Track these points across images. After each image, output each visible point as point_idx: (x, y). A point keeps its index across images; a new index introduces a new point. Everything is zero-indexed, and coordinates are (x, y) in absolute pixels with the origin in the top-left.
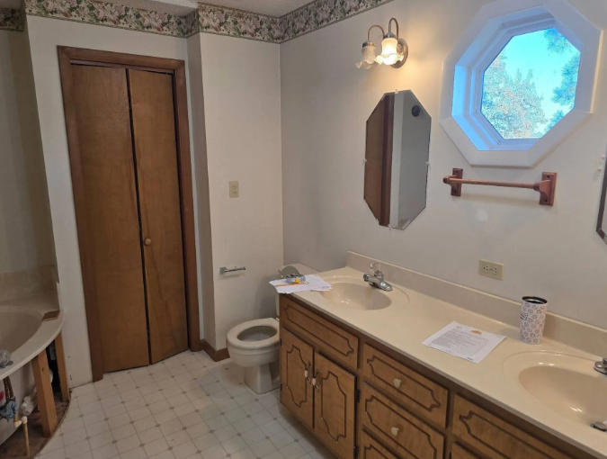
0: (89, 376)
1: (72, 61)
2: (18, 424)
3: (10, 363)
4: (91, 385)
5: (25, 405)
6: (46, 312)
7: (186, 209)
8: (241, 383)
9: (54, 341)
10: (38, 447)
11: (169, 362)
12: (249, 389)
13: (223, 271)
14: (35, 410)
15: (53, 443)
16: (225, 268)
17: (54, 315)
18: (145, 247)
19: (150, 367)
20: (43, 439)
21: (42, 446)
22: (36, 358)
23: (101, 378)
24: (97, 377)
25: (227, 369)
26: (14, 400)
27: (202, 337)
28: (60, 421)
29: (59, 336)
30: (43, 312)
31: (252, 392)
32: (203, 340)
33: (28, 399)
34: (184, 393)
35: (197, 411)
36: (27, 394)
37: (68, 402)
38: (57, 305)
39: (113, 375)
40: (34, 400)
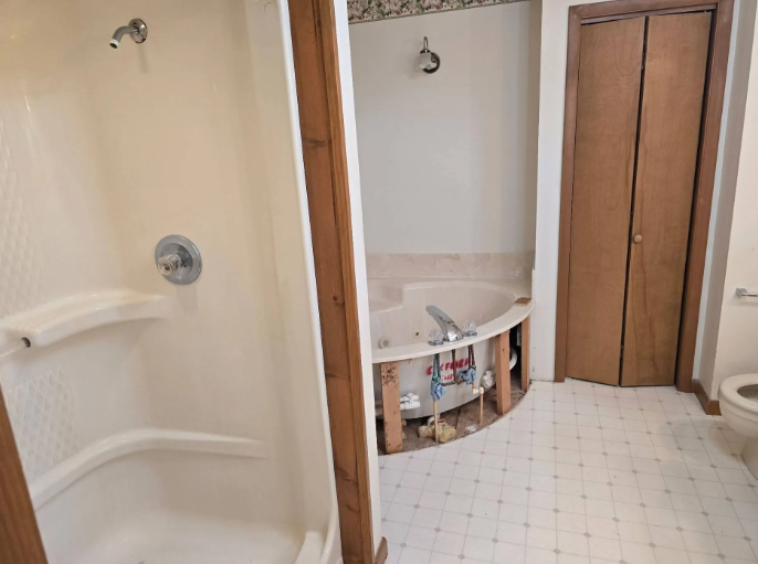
0: (550, 374)
1: (583, 22)
2: (476, 391)
3: (475, 334)
4: (550, 384)
5: (485, 378)
6: (519, 297)
7: (701, 201)
8: (734, 455)
9: (520, 324)
10: (490, 421)
11: (643, 391)
12: (744, 467)
13: (740, 293)
14: (494, 387)
15: (503, 422)
16: (745, 290)
17: (525, 301)
18: (633, 245)
19: (618, 389)
20: (496, 415)
21: (493, 421)
22: (498, 336)
23: (562, 381)
24: (558, 379)
25: (720, 429)
26: (475, 369)
27: (696, 375)
28: (513, 406)
29: (527, 320)
30: (517, 297)
31: (747, 472)
32: (695, 380)
33: (489, 373)
34: (649, 433)
35: (658, 460)
36: (490, 369)
37: (526, 391)
38: (530, 292)
39: (575, 381)
40: (494, 376)
